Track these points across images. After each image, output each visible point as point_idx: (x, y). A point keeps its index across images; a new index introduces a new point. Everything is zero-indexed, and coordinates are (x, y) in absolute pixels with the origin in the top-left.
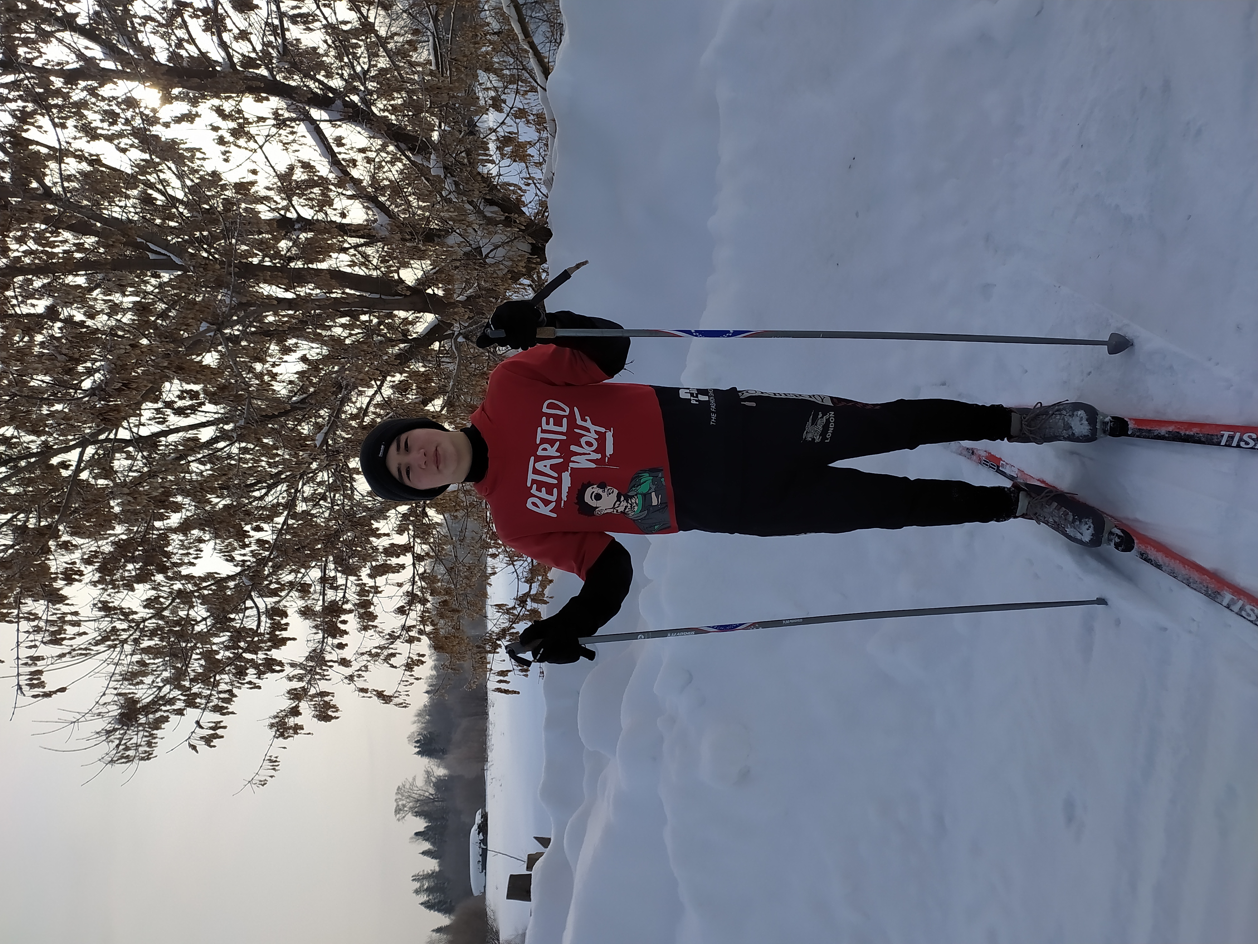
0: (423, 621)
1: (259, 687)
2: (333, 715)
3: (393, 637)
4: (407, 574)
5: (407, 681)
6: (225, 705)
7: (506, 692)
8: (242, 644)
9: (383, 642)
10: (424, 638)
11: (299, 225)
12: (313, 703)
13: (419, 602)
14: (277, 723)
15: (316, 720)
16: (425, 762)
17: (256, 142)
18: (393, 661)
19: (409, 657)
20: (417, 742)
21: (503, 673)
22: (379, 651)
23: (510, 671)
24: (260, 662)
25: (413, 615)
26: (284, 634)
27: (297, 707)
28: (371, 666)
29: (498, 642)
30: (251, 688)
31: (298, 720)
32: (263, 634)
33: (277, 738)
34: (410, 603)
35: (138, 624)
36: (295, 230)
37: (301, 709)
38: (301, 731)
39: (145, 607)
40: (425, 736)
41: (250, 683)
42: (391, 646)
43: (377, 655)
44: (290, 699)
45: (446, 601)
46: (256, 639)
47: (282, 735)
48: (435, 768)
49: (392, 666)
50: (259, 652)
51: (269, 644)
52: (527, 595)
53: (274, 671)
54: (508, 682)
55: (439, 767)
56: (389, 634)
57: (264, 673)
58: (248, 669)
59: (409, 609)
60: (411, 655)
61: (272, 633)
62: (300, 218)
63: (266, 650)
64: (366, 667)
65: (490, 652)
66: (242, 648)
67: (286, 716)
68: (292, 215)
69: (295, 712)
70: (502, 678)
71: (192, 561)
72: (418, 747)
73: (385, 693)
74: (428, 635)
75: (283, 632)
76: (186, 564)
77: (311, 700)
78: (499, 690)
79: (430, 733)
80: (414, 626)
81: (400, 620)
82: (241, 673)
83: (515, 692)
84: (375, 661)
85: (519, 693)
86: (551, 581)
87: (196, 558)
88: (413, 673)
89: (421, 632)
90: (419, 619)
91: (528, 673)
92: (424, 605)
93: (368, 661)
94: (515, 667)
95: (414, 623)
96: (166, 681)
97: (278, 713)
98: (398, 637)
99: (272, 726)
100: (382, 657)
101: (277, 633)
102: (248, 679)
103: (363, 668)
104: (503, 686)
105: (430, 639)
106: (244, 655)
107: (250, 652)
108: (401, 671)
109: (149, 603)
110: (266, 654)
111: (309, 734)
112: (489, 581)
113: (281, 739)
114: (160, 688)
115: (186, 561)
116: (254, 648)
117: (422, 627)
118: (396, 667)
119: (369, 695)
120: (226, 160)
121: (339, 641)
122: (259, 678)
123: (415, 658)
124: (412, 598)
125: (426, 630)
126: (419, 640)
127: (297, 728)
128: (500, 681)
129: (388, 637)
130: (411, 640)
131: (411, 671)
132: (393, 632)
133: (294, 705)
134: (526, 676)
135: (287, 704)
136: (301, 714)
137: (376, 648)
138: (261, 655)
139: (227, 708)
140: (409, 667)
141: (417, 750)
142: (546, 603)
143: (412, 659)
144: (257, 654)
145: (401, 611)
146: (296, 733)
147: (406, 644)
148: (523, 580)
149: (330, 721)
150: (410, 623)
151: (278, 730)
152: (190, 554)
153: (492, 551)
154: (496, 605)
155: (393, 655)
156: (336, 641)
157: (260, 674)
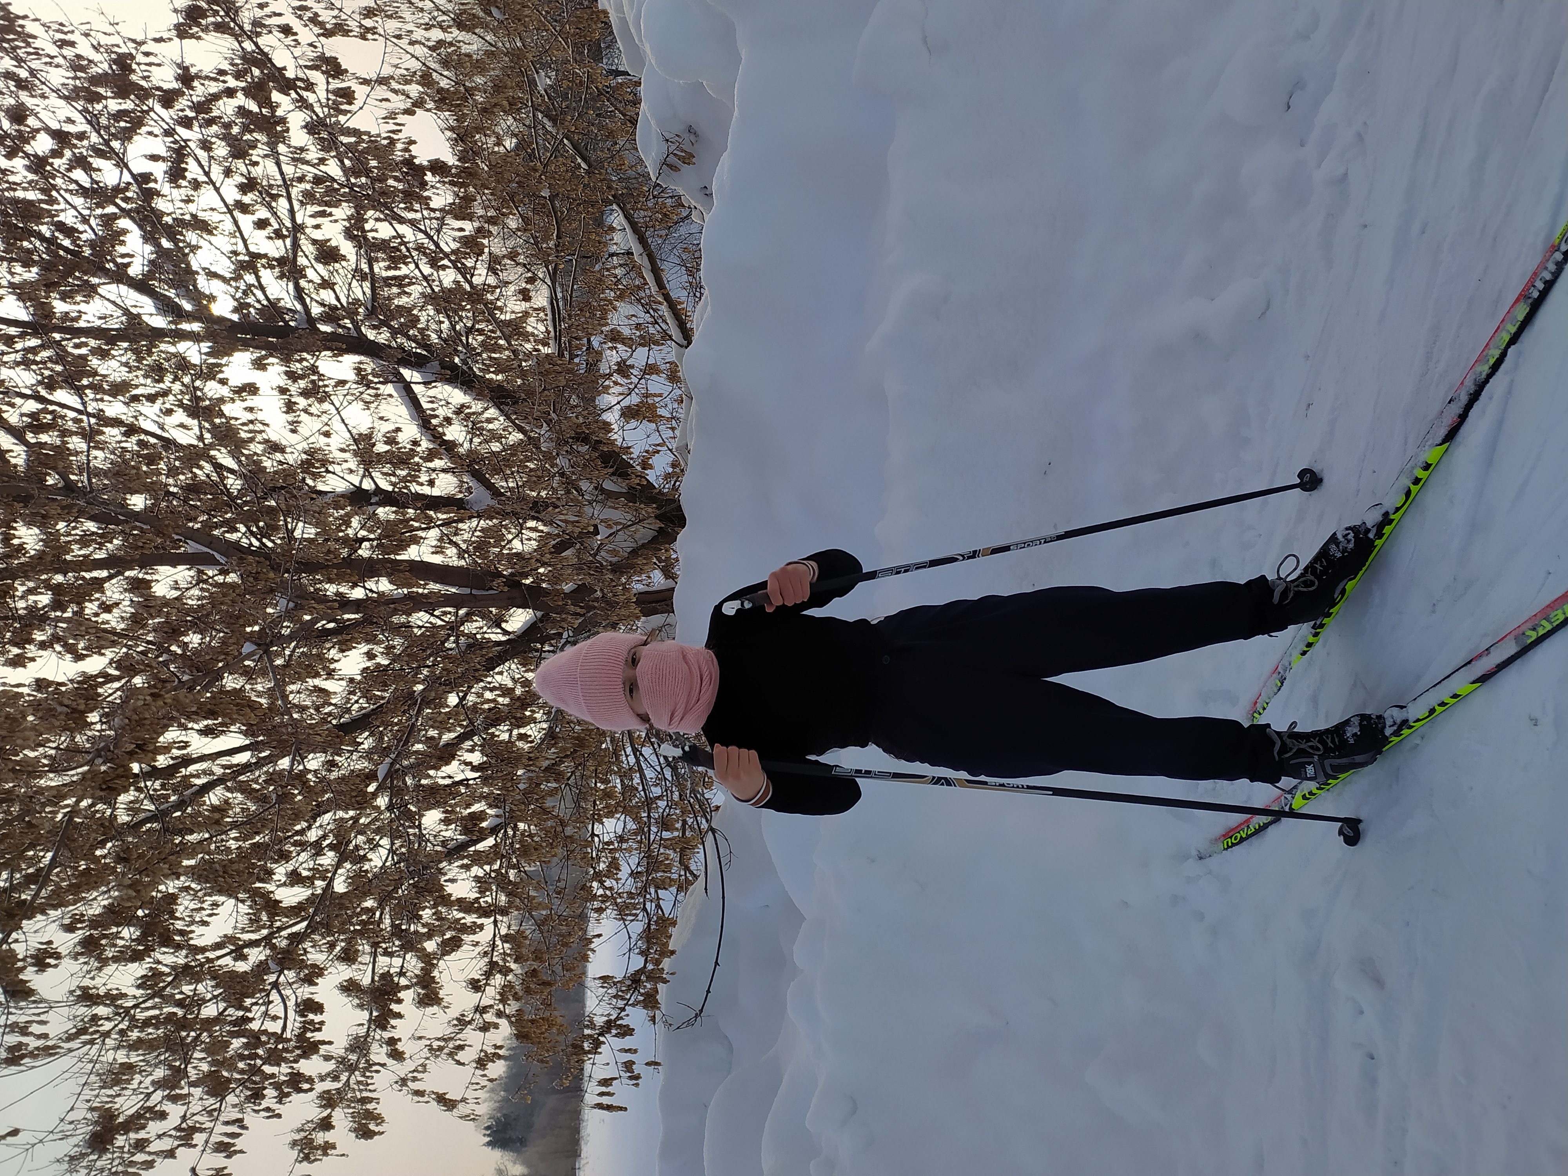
0: (503, 1000)
1: (279, 1116)
2: (376, 1129)
3: (462, 1022)
4: (485, 936)
5: (478, 1084)
6: (232, 1141)
7: (609, 1108)
8: (260, 1052)
9: (449, 1031)
10: (503, 1022)
11: (377, 499)
12: (351, 1111)
13: (500, 972)
14: (301, 1140)
15: (354, 1135)
16: (496, 1156)
17: (333, 404)
18: (461, 1056)
19: (482, 1051)
20: (487, 1128)
21: (606, 1082)
22: (442, 1044)
23: (616, 1079)
24: (283, 1078)
25: (490, 991)
26: (318, 1036)
27: (329, 1116)
28: (431, 1065)
29: (602, 1039)
30: (268, 1117)
31: (329, 1136)
32: (290, 1040)
33: (300, 1162)
34: (488, 974)
35: (127, 1010)
36: (371, 504)
37: (334, 1121)
38: (333, 1151)
39: (139, 987)
40: (498, 1121)
41: (268, 1109)
42: (459, 1036)
43: (441, 1049)
44: (321, 1106)
45: (534, 970)
46: (280, 1046)
47: (307, 1158)
48: (509, 1165)
49: (459, 1063)
50: (283, 1064)
51: (298, 1052)
52: (642, 971)
53: (300, 1090)
54: (613, 1094)
55: (515, 1163)
56: (457, 1019)
57: (288, 1095)
58: (265, 1088)
59: (487, 984)
60: (485, 1047)
61: (301, 1037)
62: (378, 490)
63: (291, 1062)
64: (424, 1066)
65: (589, 1052)
66: (260, 1057)
67: (314, 1129)
68: (367, 485)
69: (326, 1124)
70: (604, 1089)
71: (205, 919)
72: (489, 1135)
73: (447, 1097)
74: (508, 1017)
75: (316, 1034)
76: (197, 922)
77: (349, 1107)
78: (600, 1106)
79: (505, 1115)
80: (491, 1006)
81: (473, 999)
82: (257, 1095)
83: (621, 1109)
84: (437, 1057)
85: (626, 1109)
86: (673, 952)
87: (210, 915)
88: (486, 1072)
89: (499, 1014)
90: (498, 997)
91: (640, 1081)
92: (506, 975)
93: (427, 1058)
94: (622, 1074)
95: (491, 1002)
96: (158, 1085)
97: (303, 1125)
98: (470, 1023)
99: (294, 1143)
100: (446, 1051)
101: (309, 1035)
102: (265, 1104)
103: (420, 1069)
104: (605, 1100)
105: (511, 1023)
106: (264, 1067)
107: (270, 1065)
108: (470, 1069)
109: (144, 982)
110: (292, 1068)
111: (343, 1155)
112: (592, 946)
113: (305, 1163)
114: (148, 1095)
115: (197, 919)
116: (275, 1058)
117: (501, 1007)
118: (463, 1064)
119: (426, 1099)
120: (294, 431)
121: (390, 1035)
122: (280, 1102)
123: (490, 1050)
124: (492, 968)
125: (507, 1012)
126: (496, 1026)
127: (327, 1147)
128: (602, 1094)
129: (455, 1022)
130: (485, 1028)
131: (485, 1069)
132: (463, 1015)
133: (325, 1114)
134: (637, 1085)
135: (316, 1113)
136: (333, 1127)
137: (438, 1039)
138: (285, 1069)
139: (233, 1145)
140: (481, 1063)
141: (488, 1139)
142: (665, 981)
143: (486, 1052)
144: (279, 1065)
145: (475, 986)
146: (325, 1154)
147: (478, 1032)
148: (637, 951)
149: (371, 1137)
150: (486, 1002)
151: (301, 1151)
152: (203, 909)
153: (596, 904)
154: (600, 978)
155: (461, 1048)
156: (386, 1035)
157: (281, 1098)
